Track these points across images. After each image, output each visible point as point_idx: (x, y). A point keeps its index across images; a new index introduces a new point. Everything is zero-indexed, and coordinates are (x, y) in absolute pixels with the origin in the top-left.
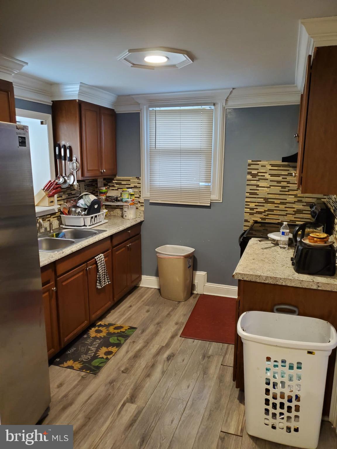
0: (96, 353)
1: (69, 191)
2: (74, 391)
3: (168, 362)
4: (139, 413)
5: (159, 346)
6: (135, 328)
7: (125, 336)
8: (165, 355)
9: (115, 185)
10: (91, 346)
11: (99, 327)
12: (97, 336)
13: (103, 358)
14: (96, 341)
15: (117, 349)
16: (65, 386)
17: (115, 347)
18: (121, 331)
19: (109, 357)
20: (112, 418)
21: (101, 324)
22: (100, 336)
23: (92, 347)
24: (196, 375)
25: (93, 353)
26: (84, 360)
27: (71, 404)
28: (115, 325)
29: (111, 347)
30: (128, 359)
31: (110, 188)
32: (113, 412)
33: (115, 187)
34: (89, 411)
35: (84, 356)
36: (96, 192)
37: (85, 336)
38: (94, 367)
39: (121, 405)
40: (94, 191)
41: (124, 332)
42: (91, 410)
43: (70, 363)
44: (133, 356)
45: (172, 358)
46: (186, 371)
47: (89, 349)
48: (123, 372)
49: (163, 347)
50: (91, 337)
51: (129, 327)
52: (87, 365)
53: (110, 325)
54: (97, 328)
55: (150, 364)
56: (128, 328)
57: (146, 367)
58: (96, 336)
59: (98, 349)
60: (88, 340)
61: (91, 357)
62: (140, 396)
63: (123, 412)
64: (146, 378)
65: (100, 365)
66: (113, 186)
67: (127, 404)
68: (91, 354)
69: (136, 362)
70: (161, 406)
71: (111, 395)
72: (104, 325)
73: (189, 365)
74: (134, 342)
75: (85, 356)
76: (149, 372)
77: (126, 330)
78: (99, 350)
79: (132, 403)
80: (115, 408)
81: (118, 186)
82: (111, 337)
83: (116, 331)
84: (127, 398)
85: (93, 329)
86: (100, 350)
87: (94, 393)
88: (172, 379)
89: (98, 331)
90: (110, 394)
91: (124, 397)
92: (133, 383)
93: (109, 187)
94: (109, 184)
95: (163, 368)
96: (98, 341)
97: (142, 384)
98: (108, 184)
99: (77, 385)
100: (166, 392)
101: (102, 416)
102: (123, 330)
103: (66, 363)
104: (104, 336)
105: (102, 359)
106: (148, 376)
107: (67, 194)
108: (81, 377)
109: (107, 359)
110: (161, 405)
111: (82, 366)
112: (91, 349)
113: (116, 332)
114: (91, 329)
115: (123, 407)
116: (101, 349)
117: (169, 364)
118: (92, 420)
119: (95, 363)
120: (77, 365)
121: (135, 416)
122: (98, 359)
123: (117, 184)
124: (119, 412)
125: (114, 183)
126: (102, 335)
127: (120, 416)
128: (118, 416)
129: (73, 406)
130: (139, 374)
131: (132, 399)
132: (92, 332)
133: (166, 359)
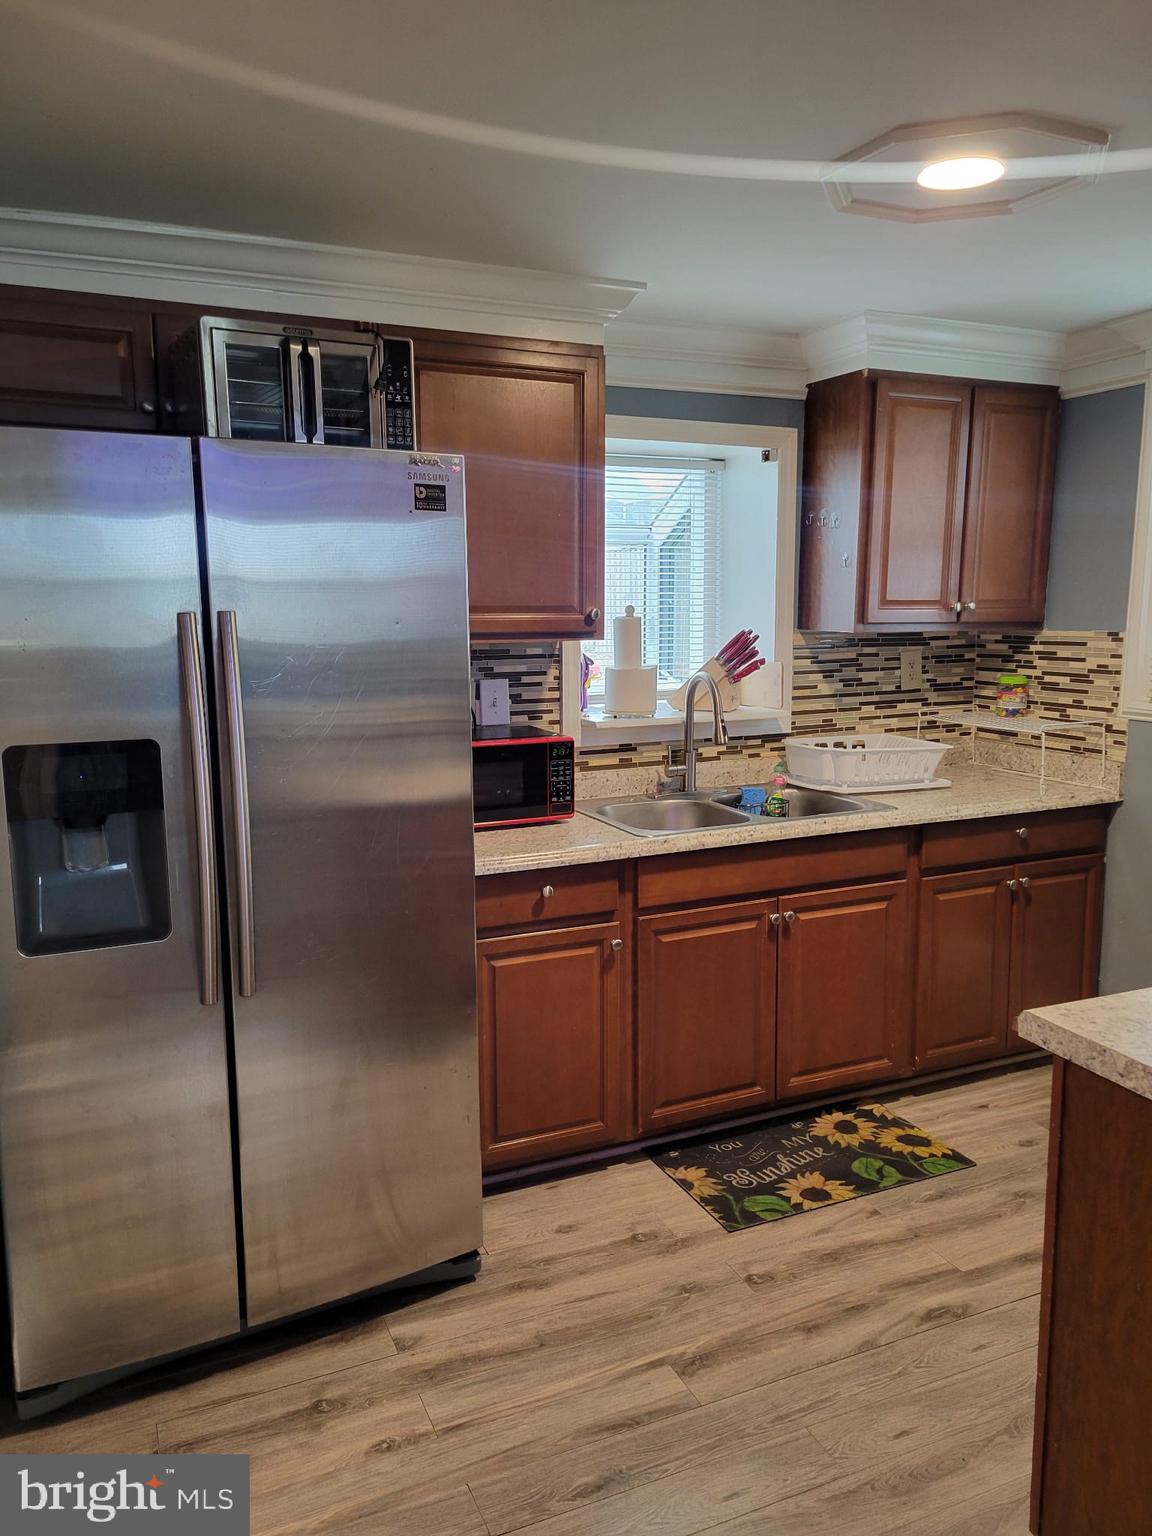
0: (781, 1179)
1: (850, 672)
2: (578, 1262)
3: (918, 1326)
4: (672, 1410)
5: (944, 1261)
6: (967, 1163)
7: (910, 1171)
8: (934, 1301)
9: (1037, 662)
10: (785, 1156)
11: (856, 1117)
12: (829, 1138)
13: (788, 1199)
14: (815, 1149)
15: (853, 1195)
16: (573, 1235)
17: (852, 1187)
18: (912, 1153)
19: (807, 1204)
20: (589, 1380)
21: (872, 1110)
22: (837, 1142)
23: (788, 1161)
24: (973, 1416)
25: (774, 1177)
26: (734, 1183)
27: (541, 1285)
28: (913, 1127)
29: (839, 1182)
30: (805, 1253)
31: (1019, 670)
32: (608, 1365)
33: (1035, 667)
34: (560, 1326)
35: (743, 1173)
36: (977, 682)
37: (797, 1125)
38: (743, 1211)
39: (647, 1361)
40: (971, 679)
41: (918, 1158)
42: (568, 1329)
43: (694, 1174)
44: (828, 1252)
45: (944, 1321)
46: (954, 1384)
47: (773, 1162)
48: (749, 1279)
49: (956, 1271)
50: (811, 1134)
51: (950, 1153)
52: (731, 1198)
53: (897, 1123)
54: (849, 1117)
55: (853, 1300)
56: (945, 1156)
57: (831, 1302)
58: (826, 1137)
59: (802, 1170)
60: (794, 1138)
61: (759, 1183)
62: (725, 1368)
63: (630, 1383)
64: (797, 1328)
65: (762, 1215)
66: (1029, 665)
67: (667, 1369)
68: (769, 1175)
69: (814, 1273)
70: (750, 1435)
71: (652, 1321)
72: (878, 1115)
73: (986, 1372)
74: (875, 1212)
75: (748, 1173)
76: (824, 1321)
77: (932, 1155)
78: (798, 1176)
79: (682, 1374)
80: (625, 1358)
81: (1044, 663)
82: (868, 1156)
83: (898, 1147)
84: (683, 1354)
85: (838, 1116)
86: (803, 1176)
87: (617, 1291)
88: (872, 1379)
89: (845, 1128)
90: (651, 1317)
91: (679, 1345)
92: (742, 1326)
93: (1017, 666)
94: (1018, 657)
95: (881, 1333)
96: (820, 1151)
97: (764, 1342)
98: (1013, 656)
99: (603, 1249)
100: (810, 1405)
101: (575, 1356)
102: (921, 1151)
103: (686, 1169)
104: (849, 1147)
105: (783, 1203)
106: (810, 1329)
107: (841, 681)
108: (631, 1234)
109: (798, 1209)
110: (755, 1431)
111: (716, 1194)
112: (778, 1164)
113: (894, 1150)
114: (831, 1114)
115: (648, 1369)
116: (807, 1174)
117: (916, 1330)
118: (544, 1352)
119: (755, 1204)
120: (708, 1188)
121: (649, 1414)
122: (774, 1198)
123: (1044, 656)
124: (623, 1377)
125: (1031, 653)
126: (845, 1139)
127: (619, 1385)
128: (610, 1384)
129: (541, 1293)
130: (787, 1310)
131: (689, 1366)
132: (824, 1126)
133: (922, 1313)
